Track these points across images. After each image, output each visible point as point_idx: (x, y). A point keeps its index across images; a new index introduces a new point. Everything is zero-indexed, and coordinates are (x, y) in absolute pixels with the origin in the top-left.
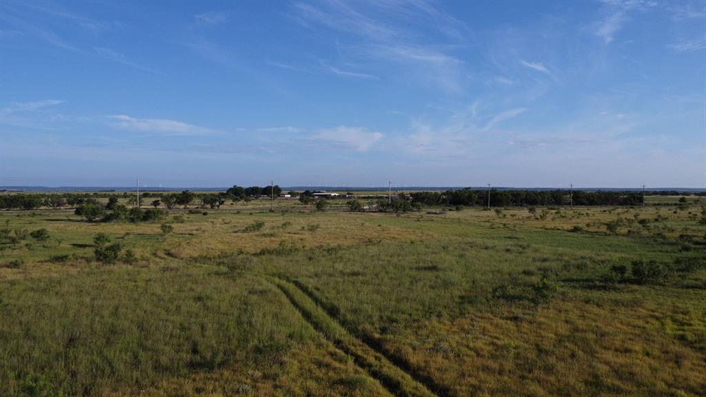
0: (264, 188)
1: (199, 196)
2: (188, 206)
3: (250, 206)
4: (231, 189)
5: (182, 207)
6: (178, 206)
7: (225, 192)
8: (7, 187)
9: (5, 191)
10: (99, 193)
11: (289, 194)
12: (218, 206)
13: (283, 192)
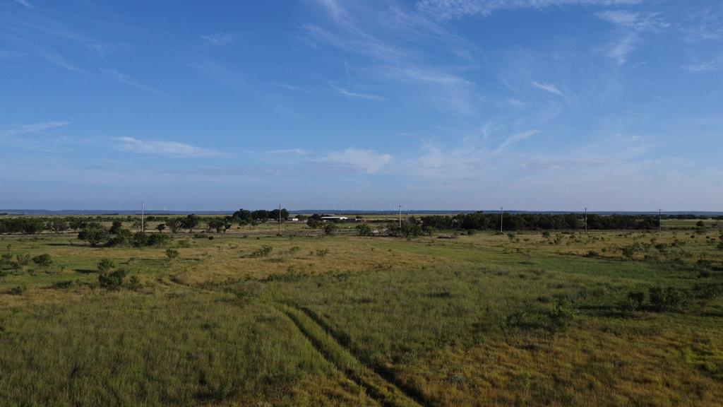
0: (271, 212)
1: (205, 220)
2: (193, 230)
3: (257, 231)
4: (237, 213)
5: (188, 231)
6: (183, 230)
7: (232, 215)
8: (8, 211)
9: (6, 214)
10: (103, 217)
11: (296, 217)
12: (224, 230)
13: (290, 216)
